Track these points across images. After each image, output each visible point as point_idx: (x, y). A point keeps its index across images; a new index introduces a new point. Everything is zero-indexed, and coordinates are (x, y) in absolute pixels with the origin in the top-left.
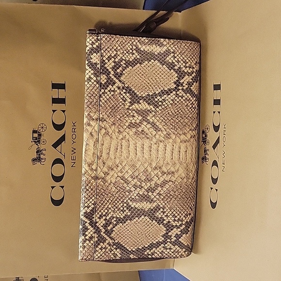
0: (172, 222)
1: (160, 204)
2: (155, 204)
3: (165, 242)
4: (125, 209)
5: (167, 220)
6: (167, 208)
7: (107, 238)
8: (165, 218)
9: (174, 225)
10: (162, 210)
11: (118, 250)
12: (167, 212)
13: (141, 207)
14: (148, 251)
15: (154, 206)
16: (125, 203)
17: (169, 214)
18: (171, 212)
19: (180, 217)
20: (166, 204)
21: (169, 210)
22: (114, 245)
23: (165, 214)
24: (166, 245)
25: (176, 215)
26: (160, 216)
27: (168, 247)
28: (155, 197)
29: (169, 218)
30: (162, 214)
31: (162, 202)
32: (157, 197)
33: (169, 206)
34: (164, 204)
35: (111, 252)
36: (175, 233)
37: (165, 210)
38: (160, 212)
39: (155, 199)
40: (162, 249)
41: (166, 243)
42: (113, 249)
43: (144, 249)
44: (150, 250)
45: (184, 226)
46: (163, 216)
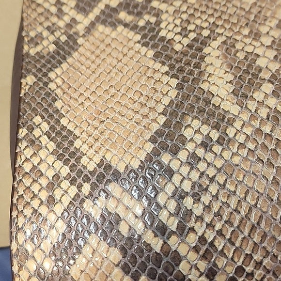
0: (170, 189)
1: (238, 125)
2: (235, 110)
3: (78, 176)
4: (192, 36)
5: (175, 165)
6: (227, 155)
7: (92, 16)
8: (183, 155)
9: (161, 199)
10: (215, 135)
11: (52, 48)
12: (210, 157)
13: (210, 69)
14: (45, 127)
15: (226, 106)
16: (212, 31)
17: (202, 166)
18: (211, 172)
19: (200, 218)
20: (242, 146)
21: (219, 164)
22: (70, 37)
23: (200, 152)
24: (65, 184)
25: (206, 199)
26: (188, 133)
27: (57, 194)
28: (261, 103)
29: (185, 170)
30: (199, 138)
31: (248, 131)
32: (263, 112)
33: (236, 160)
34: (241, 138)
35: (48, 28)
36: (121, 211)
37: (217, 149)
38: (205, 129)
39: (252, 106)
40: (50, 174)
41: (73, 182)
42: (57, 34)
43: (53, 116)
44: (48, 134)
45: (157, 245)
46: (190, 146)
